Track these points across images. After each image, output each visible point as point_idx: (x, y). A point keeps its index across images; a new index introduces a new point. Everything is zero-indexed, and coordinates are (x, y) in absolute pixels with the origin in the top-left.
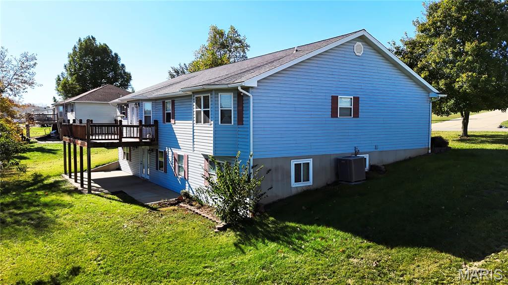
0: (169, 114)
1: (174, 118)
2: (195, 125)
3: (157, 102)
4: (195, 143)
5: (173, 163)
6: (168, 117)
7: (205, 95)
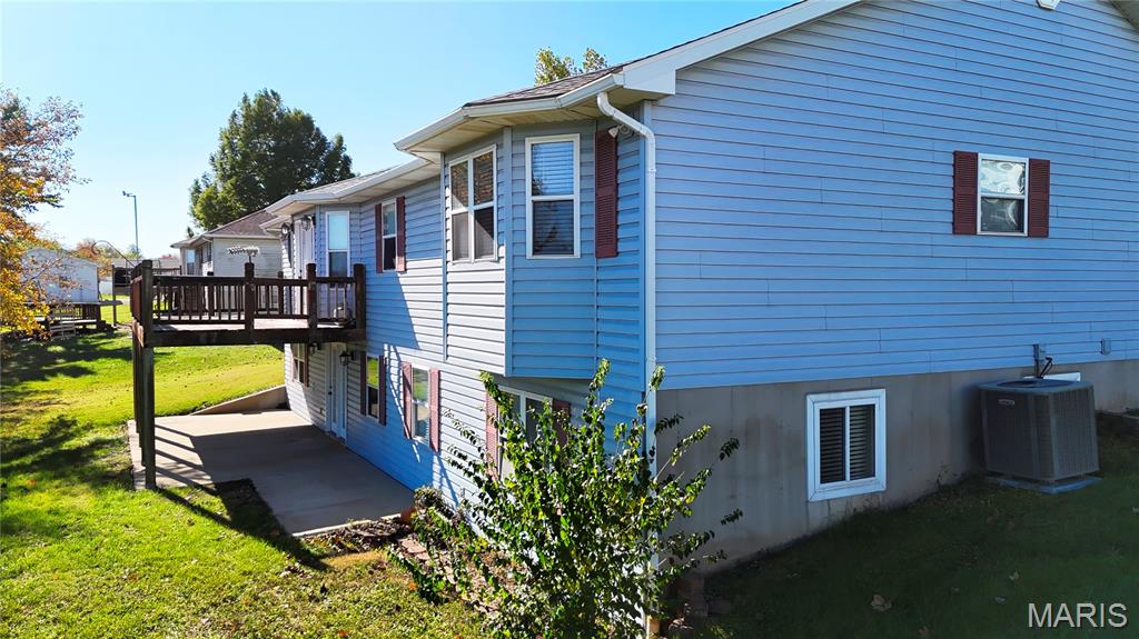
0: (390, 242)
1: (402, 253)
2: (450, 267)
3: (363, 209)
4: (451, 330)
5: (402, 397)
6: (390, 253)
7: (478, 154)
